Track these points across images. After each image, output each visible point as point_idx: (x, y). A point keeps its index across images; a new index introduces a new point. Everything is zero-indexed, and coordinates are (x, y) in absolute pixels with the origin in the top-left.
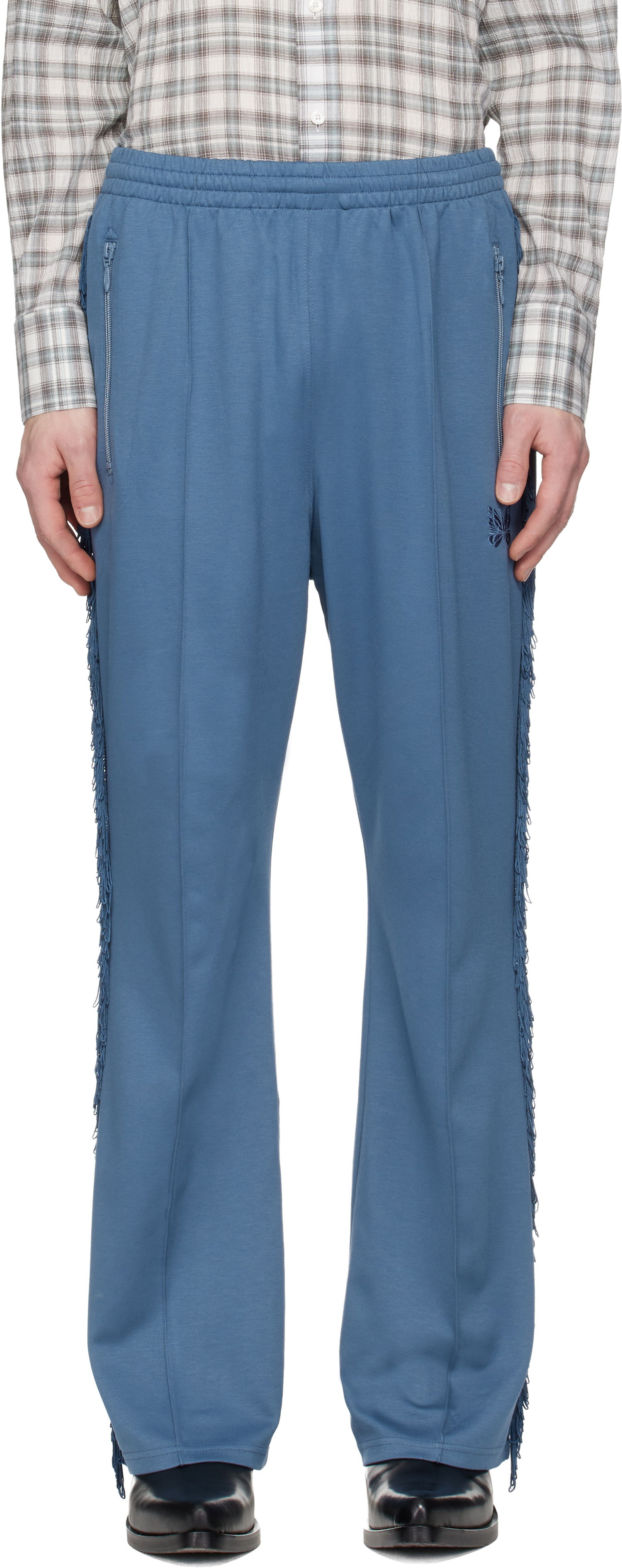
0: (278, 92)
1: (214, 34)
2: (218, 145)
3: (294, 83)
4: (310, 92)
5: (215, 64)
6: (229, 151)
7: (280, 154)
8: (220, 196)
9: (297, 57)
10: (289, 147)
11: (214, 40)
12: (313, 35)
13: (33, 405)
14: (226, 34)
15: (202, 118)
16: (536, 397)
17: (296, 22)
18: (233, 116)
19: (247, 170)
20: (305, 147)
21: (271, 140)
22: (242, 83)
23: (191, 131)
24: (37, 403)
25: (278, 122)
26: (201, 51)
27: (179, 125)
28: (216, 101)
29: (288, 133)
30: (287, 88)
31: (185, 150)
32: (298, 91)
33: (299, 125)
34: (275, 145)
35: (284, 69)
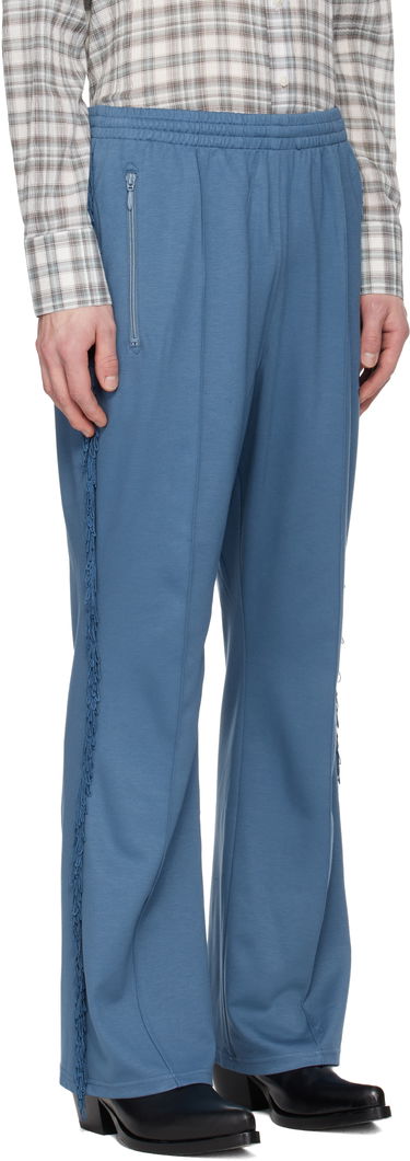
0: (258, 63)
1: (208, 20)
2: (213, 102)
3: (267, 57)
4: (277, 63)
5: (210, 42)
6: (222, 105)
7: (259, 108)
8: (219, 140)
9: (268, 38)
10: (264, 103)
11: (209, 24)
12: (277, 21)
13: (44, 306)
14: (217, 20)
15: (201, 82)
16: (387, 289)
17: (265, 12)
18: (225, 80)
19: (240, 121)
20: (275, 103)
21: (253, 98)
22: (232, 56)
23: (192, 91)
24: (47, 305)
25: (258, 85)
26: (198, 32)
27: (182, 87)
28: (211, 69)
29: (264, 93)
30: (262, 60)
31: (188, 106)
32: (270, 62)
33: (272, 87)
34: (256, 101)
35: (258, 46)
